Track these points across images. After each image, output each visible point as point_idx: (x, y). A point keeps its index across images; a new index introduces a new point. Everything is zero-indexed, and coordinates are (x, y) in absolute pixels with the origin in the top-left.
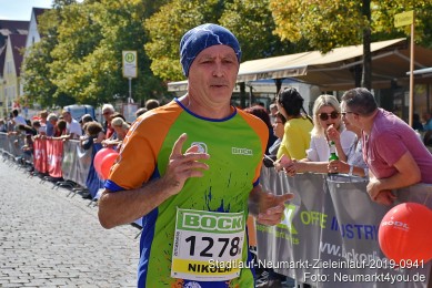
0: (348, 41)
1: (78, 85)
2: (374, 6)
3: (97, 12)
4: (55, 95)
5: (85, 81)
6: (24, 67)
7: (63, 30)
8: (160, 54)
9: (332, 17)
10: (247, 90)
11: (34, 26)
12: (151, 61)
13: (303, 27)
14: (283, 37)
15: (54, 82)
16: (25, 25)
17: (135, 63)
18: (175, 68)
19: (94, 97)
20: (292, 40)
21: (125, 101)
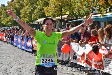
1: (6, 23)
2: (63, 9)
4: (2, 25)
5: (8, 22)
7: (3, 12)
8: (23, 17)
9: (55, 12)
10: (40, 24)
13: (50, 14)
14: (47, 15)
15: (1, 22)
18: (26, 20)
20: (48, 16)
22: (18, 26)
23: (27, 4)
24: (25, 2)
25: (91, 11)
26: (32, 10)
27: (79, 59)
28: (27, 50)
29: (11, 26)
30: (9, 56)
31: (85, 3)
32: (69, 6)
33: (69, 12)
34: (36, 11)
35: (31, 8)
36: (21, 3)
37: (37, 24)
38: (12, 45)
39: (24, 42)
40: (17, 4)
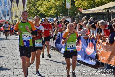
1: (47, 10)
4: (39, 14)
5: (50, 9)
10: (110, 12)
12: (75, 2)
15: (38, 9)
17: (70, 3)
18: (83, 4)
19: (53, 15)
21: (64, 16)
22: (69, 17)
28: (86, 61)
29: (56, 15)
30: (53, 71)
37: (104, 11)
38: (57, 52)
39: (80, 46)
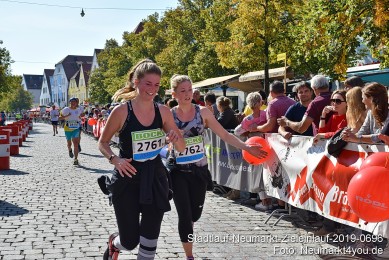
0: (255, 68)
2: (271, 49)
3: (129, 52)
6: (89, 82)
7: (110, 62)
9: (247, 55)
11: (95, 59)
14: (223, 65)
16: (90, 58)
20: (228, 67)
23: (174, 38)
24: (170, 31)
25: (347, 47)
26: (188, 55)
27: (289, 186)
31: (329, 25)
32: (289, 39)
33: (285, 54)
34: (199, 56)
35: (186, 49)
36: (159, 37)
40: (149, 39)
